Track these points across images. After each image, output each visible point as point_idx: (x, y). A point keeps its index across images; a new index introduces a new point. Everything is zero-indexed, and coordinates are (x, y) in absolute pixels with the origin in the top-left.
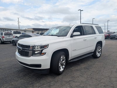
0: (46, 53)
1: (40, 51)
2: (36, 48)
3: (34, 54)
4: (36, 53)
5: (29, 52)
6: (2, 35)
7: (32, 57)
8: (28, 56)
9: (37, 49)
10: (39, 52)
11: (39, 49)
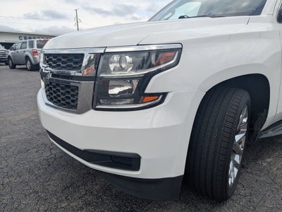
0: (165, 95)
1: (135, 83)
2: (112, 67)
3: (101, 98)
4: (111, 92)
5: (77, 88)
6: (33, 47)
7: (92, 111)
8: (75, 107)
9: (117, 74)
10: (130, 91)
11: (130, 73)
